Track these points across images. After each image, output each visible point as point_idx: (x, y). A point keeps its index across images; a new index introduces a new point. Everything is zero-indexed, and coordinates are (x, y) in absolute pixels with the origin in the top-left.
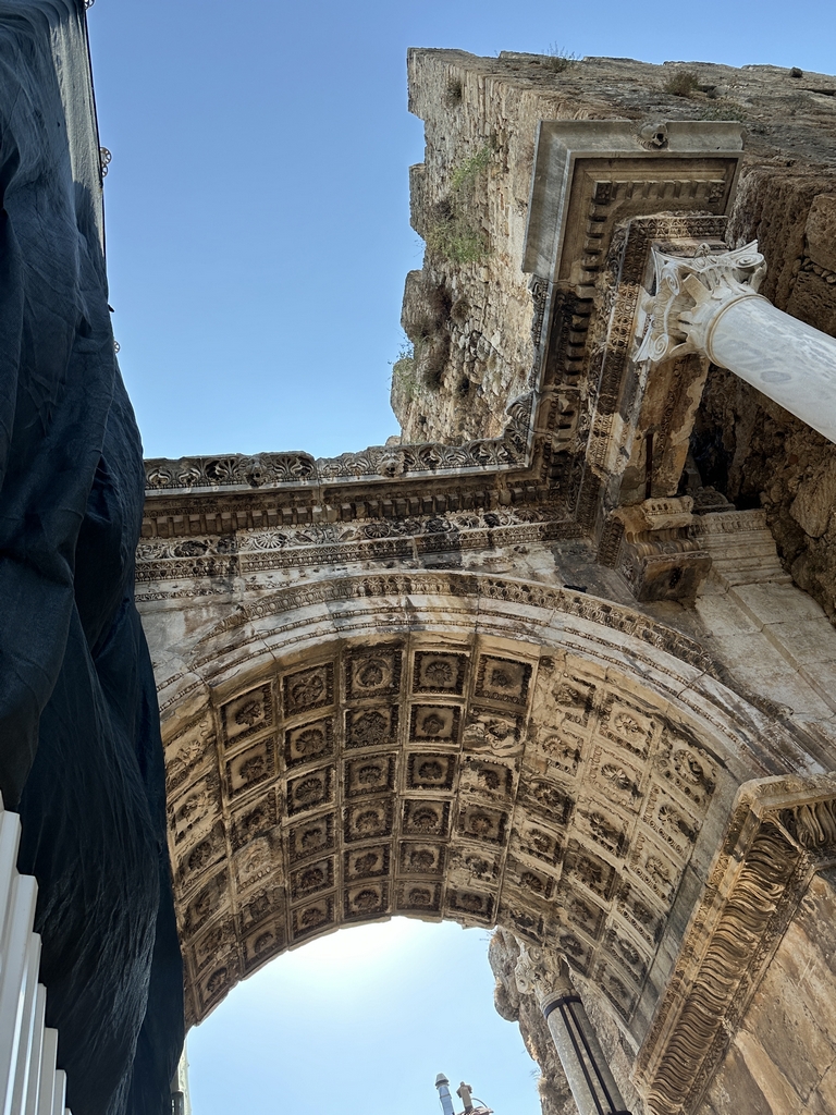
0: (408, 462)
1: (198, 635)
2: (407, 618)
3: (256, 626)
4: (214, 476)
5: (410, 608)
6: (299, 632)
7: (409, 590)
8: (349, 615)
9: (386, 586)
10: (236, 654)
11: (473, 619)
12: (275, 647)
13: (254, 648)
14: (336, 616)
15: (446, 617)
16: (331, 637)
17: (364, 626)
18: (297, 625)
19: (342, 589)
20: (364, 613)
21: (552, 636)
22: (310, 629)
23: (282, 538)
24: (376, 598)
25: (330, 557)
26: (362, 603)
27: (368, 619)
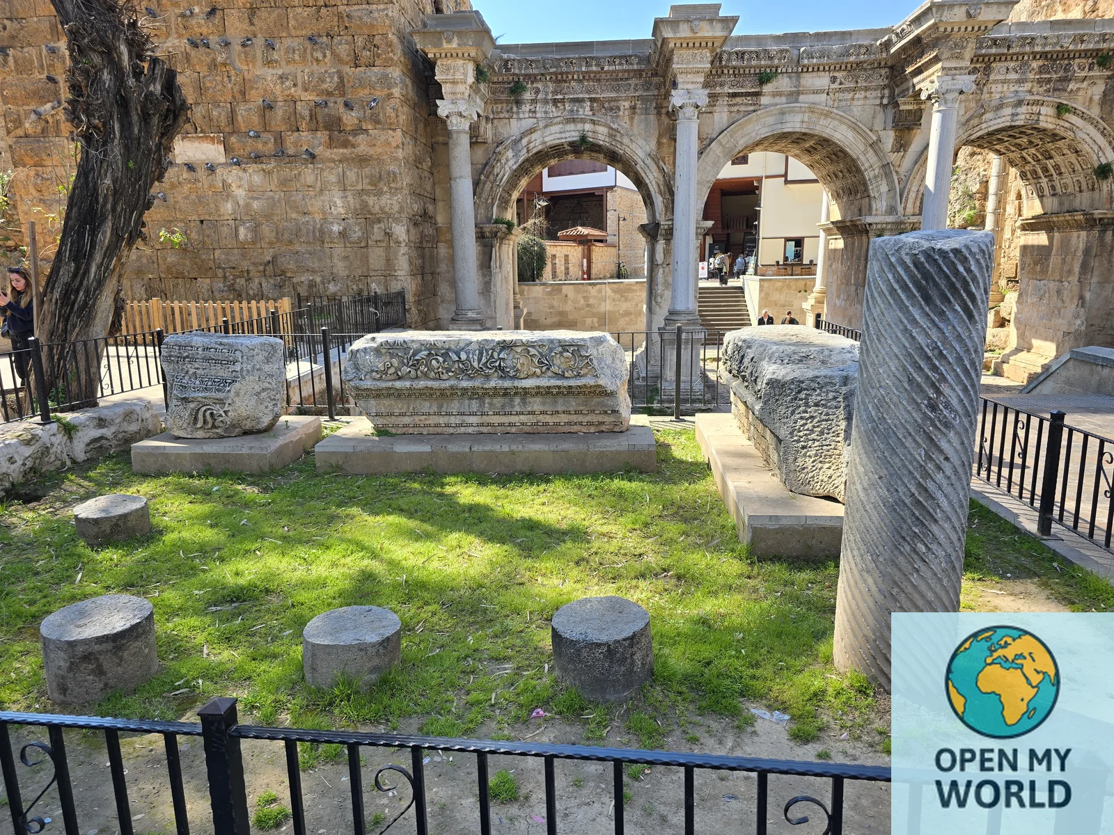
0: (1074, 40)
1: (968, 116)
2: (1036, 118)
3: (988, 116)
4: (995, 44)
5: (1039, 114)
6: (999, 121)
7: (1042, 105)
8: (1017, 114)
9: (1036, 103)
10: (978, 128)
11: (1058, 122)
12: (990, 126)
13: (984, 126)
14: (1012, 115)
15: (1049, 119)
16: (1008, 124)
17: (1020, 120)
18: (999, 118)
19: (1020, 103)
20: (1022, 114)
21: (1080, 135)
22: (1003, 119)
23: (1008, 69)
24: (1029, 107)
25: (1020, 82)
26: (1024, 109)
27: (1023, 117)
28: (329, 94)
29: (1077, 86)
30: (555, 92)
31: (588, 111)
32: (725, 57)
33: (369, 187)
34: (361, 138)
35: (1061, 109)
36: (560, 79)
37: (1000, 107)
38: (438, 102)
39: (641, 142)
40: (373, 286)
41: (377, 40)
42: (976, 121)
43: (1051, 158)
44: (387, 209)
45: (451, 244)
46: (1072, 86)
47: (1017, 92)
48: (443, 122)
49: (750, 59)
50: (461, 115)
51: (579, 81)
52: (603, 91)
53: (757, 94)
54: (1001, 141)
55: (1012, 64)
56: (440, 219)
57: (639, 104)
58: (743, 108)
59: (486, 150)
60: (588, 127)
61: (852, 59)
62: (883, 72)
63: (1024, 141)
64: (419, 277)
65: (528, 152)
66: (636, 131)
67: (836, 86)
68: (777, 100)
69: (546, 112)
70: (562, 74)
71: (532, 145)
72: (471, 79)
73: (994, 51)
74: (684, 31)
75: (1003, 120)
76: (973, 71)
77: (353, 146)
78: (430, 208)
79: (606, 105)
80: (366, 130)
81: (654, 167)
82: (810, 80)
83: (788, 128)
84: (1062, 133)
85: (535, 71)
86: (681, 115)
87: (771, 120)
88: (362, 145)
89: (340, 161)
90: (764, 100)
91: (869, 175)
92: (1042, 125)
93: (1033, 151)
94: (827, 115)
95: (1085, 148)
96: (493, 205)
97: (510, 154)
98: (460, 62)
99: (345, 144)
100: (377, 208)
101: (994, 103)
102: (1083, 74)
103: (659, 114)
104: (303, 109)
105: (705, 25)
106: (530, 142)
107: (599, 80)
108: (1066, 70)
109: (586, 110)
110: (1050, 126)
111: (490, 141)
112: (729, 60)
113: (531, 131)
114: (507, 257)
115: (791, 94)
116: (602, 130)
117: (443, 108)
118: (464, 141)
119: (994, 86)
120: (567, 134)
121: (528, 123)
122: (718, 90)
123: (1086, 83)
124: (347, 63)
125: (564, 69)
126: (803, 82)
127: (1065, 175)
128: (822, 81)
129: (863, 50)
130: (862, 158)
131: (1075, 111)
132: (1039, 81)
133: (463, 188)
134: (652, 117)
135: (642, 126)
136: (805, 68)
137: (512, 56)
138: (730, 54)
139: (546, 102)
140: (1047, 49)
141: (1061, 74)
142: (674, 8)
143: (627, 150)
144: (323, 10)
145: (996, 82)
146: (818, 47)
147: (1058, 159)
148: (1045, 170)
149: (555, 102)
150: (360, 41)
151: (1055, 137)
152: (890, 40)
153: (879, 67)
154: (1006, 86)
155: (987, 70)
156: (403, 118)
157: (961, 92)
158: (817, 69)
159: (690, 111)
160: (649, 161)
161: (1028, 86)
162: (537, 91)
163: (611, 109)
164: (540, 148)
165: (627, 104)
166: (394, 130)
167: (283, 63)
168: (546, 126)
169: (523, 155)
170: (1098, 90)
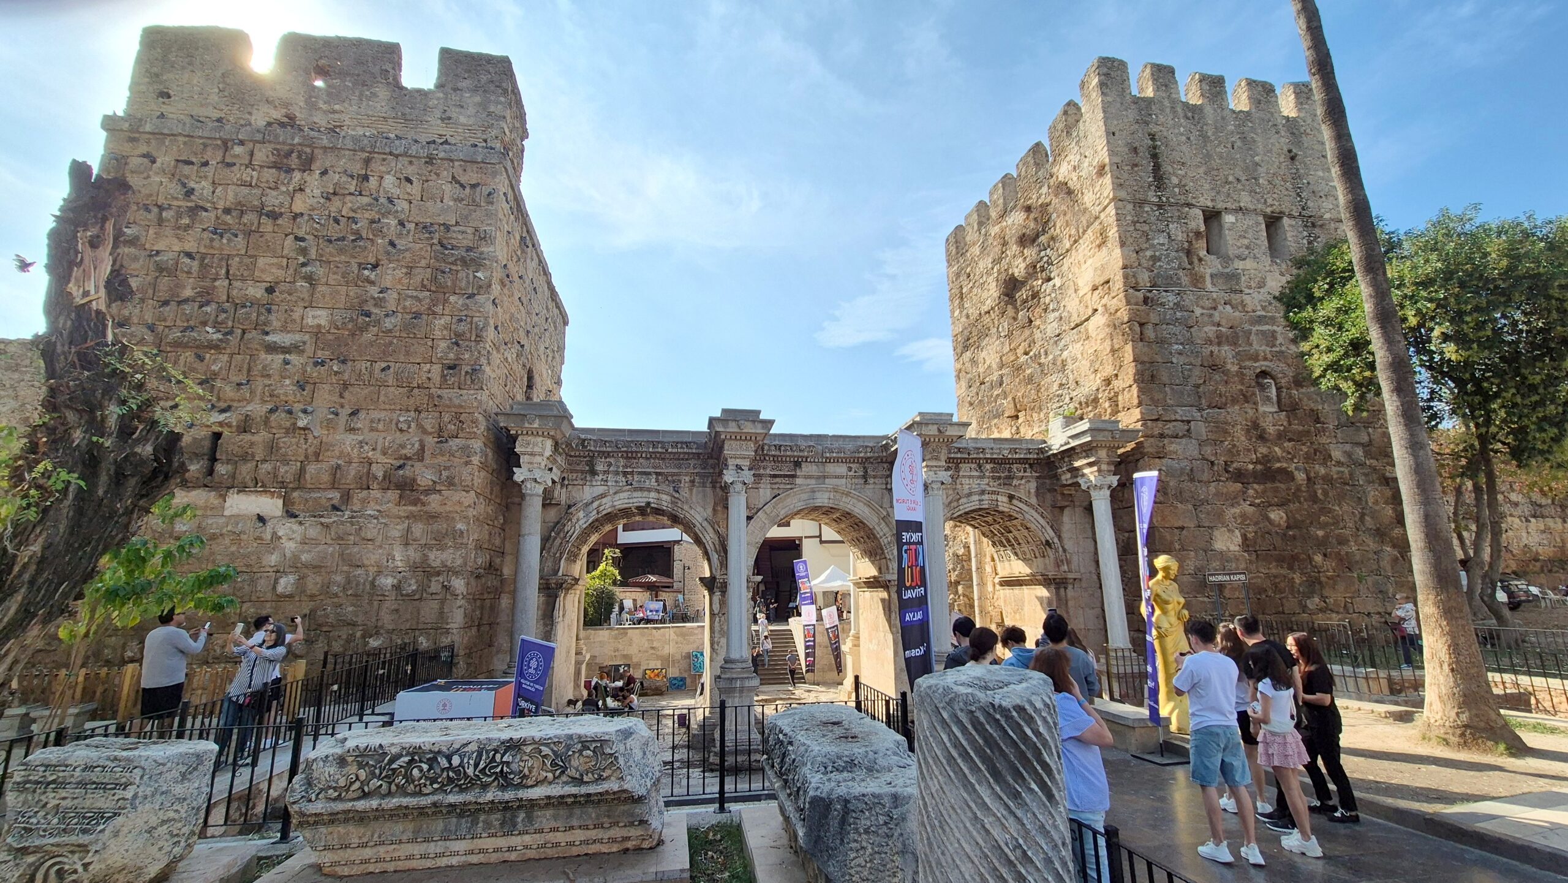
0: (1010, 452)
1: (949, 500)
4: (960, 451)
5: (997, 500)
6: (971, 504)
8: (982, 500)
9: (993, 493)
13: (961, 507)
15: (1005, 504)
19: (983, 492)
21: (1027, 516)
23: (970, 468)
24: (990, 495)
25: (981, 477)
26: (986, 497)
27: (986, 502)
28: (408, 458)
29: (1019, 482)
30: (626, 466)
31: (654, 483)
32: (766, 447)
33: (434, 542)
34: (434, 498)
35: (1011, 497)
36: (629, 456)
37: (970, 495)
38: (515, 469)
39: (699, 509)
40: (421, 639)
41: (463, 417)
42: (955, 504)
43: (1010, 532)
44: (448, 564)
45: (514, 594)
46: (1015, 482)
47: (979, 484)
48: (518, 486)
49: (785, 450)
50: (535, 480)
51: (647, 459)
52: (667, 467)
53: (794, 476)
54: (974, 519)
55: (973, 466)
56: (507, 571)
57: (697, 479)
58: (782, 486)
59: (559, 510)
60: (653, 494)
61: (862, 455)
62: (885, 466)
63: (990, 519)
64: (474, 630)
65: (598, 513)
66: (694, 499)
67: (852, 473)
68: (809, 481)
69: (616, 482)
70: (632, 452)
71: (601, 508)
72: (548, 452)
73: (959, 455)
74: (732, 428)
75: (973, 503)
76: (948, 469)
77: (423, 504)
78: (498, 561)
79: (670, 478)
80: (439, 491)
81: (710, 530)
82: (831, 468)
83: (818, 503)
84: (1015, 515)
85: (609, 449)
86: (731, 490)
87: (804, 496)
88: (434, 502)
89: (407, 517)
90: (798, 481)
91: (884, 541)
92: (1001, 509)
93: (997, 526)
94: (848, 494)
95: (1032, 526)
96: (561, 559)
97: (581, 514)
98: (540, 439)
99: (415, 503)
100: (438, 561)
101: (966, 491)
102: (1021, 474)
103: (714, 487)
104: (378, 471)
105: (749, 424)
106: (600, 506)
107: (663, 459)
108: (1009, 471)
109: (652, 482)
110: (1006, 510)
111: (563, 502)
112: (769, 450)
113: (603, 496)
114: (571, 607)
115: (818, 478)
116: (664, 497)
117: (519, 475)
118: (538, 502)
119: (963, 480)
120: (635, 500)
121: (601, 490)
122: (762, 471)
123: (1023, 481)
124: (431, 433)
125: (634, 449)
126: (827, 469)
127: (1023, 545)
128: (842, 469)
129: (869, 450)
130: (877, 528)
131: (1020, 500)
132: (993, 478)
133: (532, 545)
134: (709, 490)
135: (700, 496)
136: (829, 460)
137: (589, 437)
138: (770, 446)
139: (617, 473)
140: (995, 456)
141: (1007, 474)
142: (724, 411)
143: (688, 515)
144: (416, 391)
145: (964, 476)
146: (836, 445)
147: (1015, 533)
148: (1008, 541)
149: (625, 474)
150: (446, 418)
151: (1011, 518)
152: (887, 444)
153: (882, 462)
154: (971, 480)
155: (957, 469)
156: (477, 481)
157: (943, 483)
158: (837, 461)
159: (739, 487)
160: (705, 524)
161: (986, 481)
162: (610, 465)
163: (674, 482)
164: (609, 510)
165: (687, 479)
166: (467, 492)
167: (366, 431)
168: (615, 493)
169: (594, 516)
170: (1033, 486)
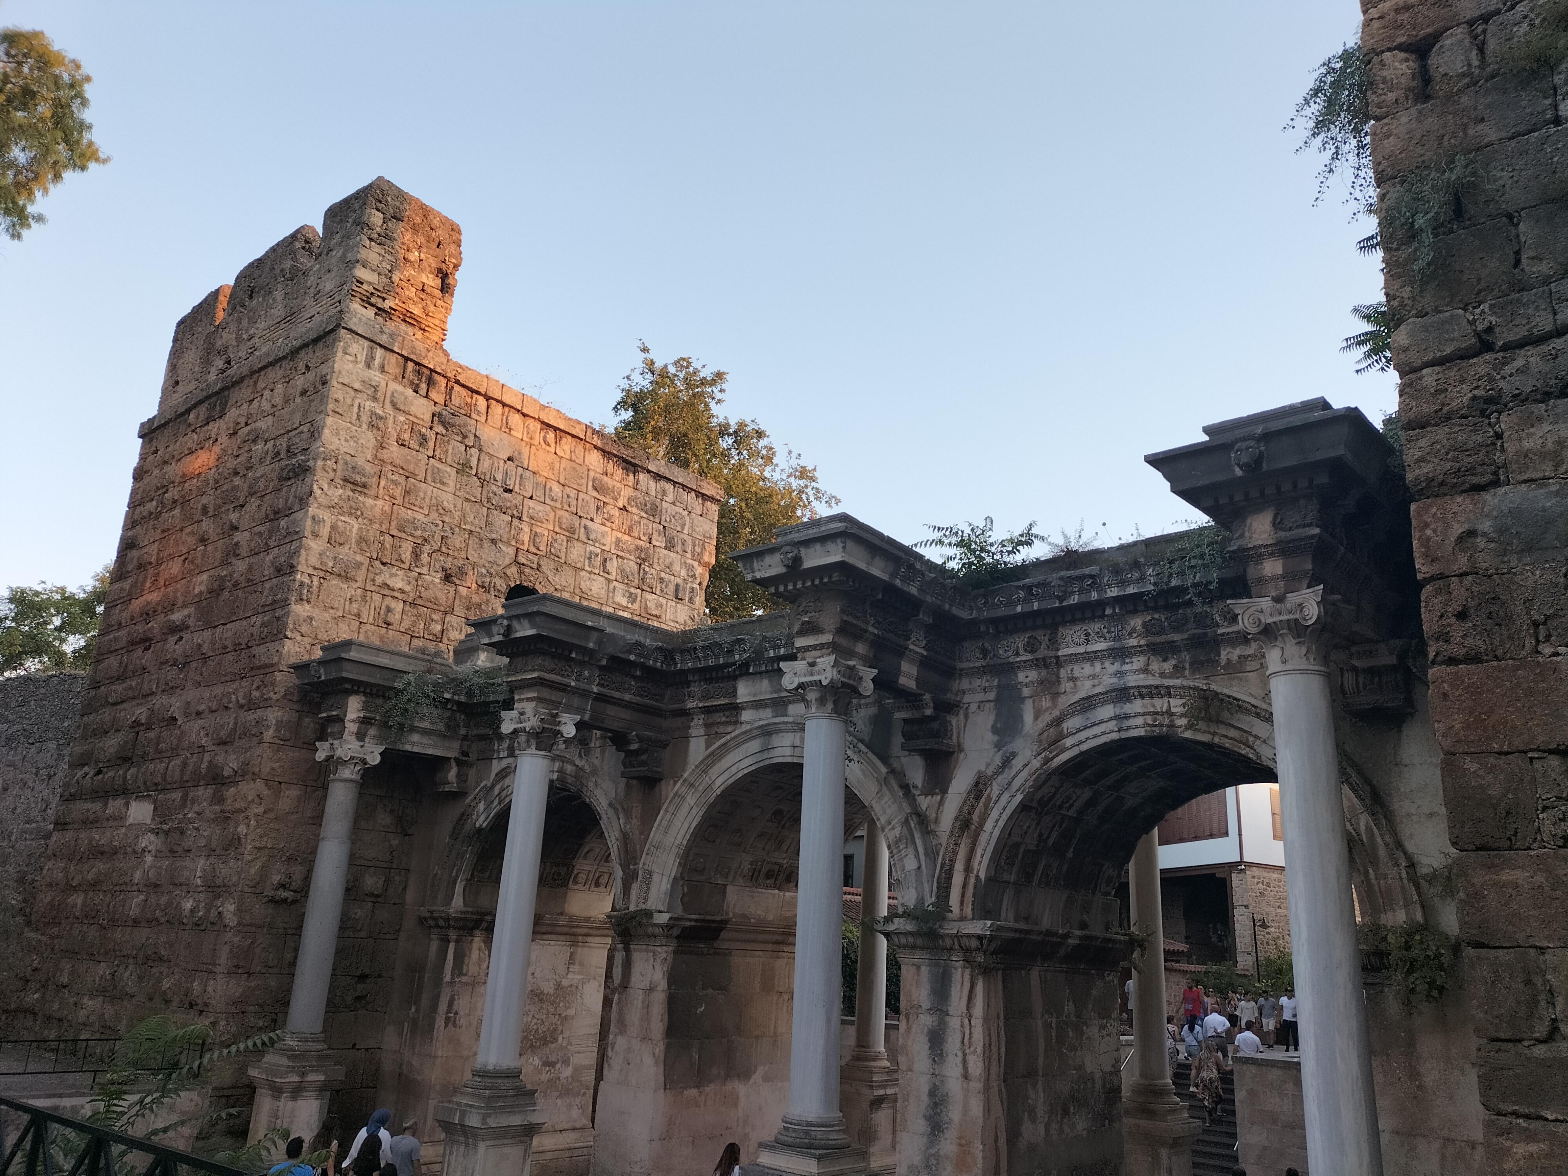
2: (1167, 721)
3: (1071, 723)
6: (1096, 730)
7: (1169, 695)
8: (1127, 717)
10: (1058, 747)
11: (1213, 727)
12: (1082, 742)
13: (1068, 742)
14: (1118, 717)
16: (1115, 736)
17: (1137, 727)
18: (1094, 725)
20: (1137, 715)
22: (1102, 728)
23: (1087, 635)
24: (1147, 701)
25: (1120, 654)
26: (1137, 706)
27: (1140, 721)
28: (224, 742)
29: (1238, 652)
33: (222, 853)
34: (230, 792)
38: (318, 744)
39: (608, 785)
44: (227, 881)
47: (1120, 672)
50: (337, 758)
53: (732, 708)
55: (1089, 627)
58: (721, 729)
59: (463, 802)
65: (500, 803)
66: (606, 769)
71: (504, 794)
73: (1035, 606)
77: (224, 802)
80: (237, 782)
81: (615, 822)
83: (775, 757)
87: (753, 747)
88: (230, 799)
89: (213, 820)
96: (456, 880)
97: (482, 806)
98: (341, 696)
99: (219, 801)
100: (222, 877)
106: (502, 790)
110: (1201, 737)
111: (471, 789)
116: (570, 769)
117: (322, 752)
119: (1077, 668)
121: (504, 763)
124: (243, 706)
132: (1155, 651)
145: (1075, 658)
154: (1098, 666)
155: (1054, 643)
160: (612, 814)
161: (1138, 662)
163: (583, 740)
167: (207, 712)
